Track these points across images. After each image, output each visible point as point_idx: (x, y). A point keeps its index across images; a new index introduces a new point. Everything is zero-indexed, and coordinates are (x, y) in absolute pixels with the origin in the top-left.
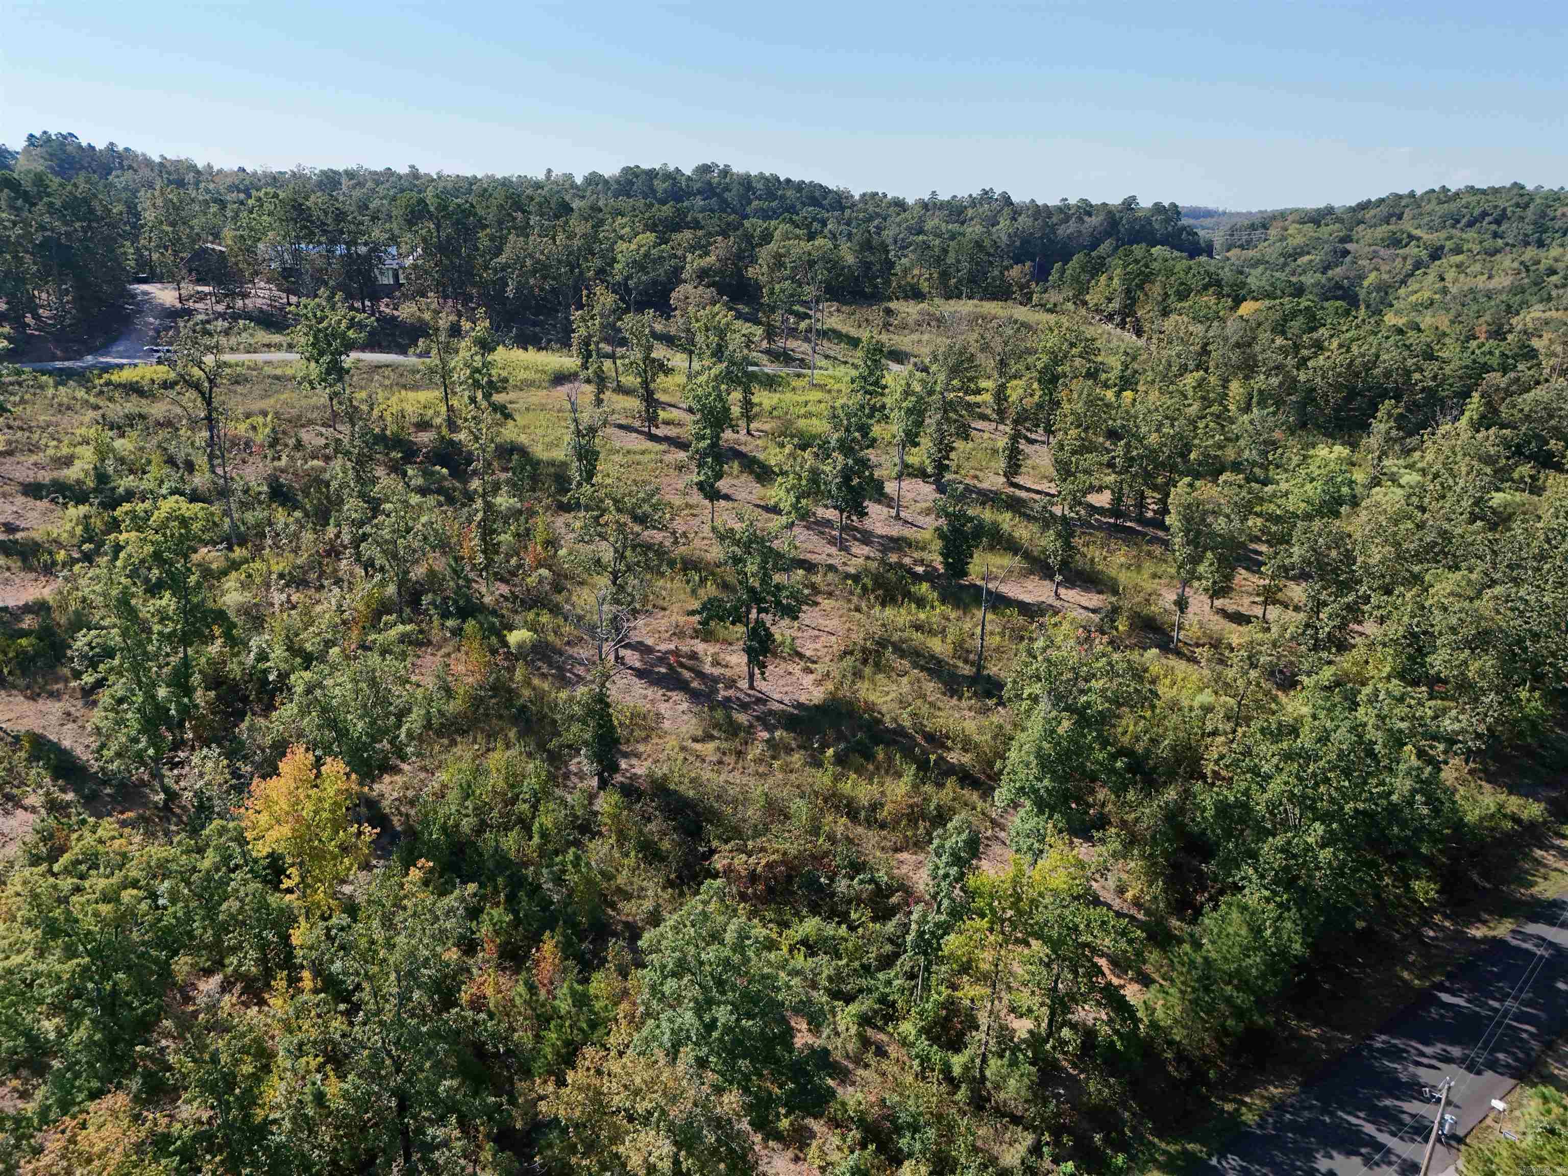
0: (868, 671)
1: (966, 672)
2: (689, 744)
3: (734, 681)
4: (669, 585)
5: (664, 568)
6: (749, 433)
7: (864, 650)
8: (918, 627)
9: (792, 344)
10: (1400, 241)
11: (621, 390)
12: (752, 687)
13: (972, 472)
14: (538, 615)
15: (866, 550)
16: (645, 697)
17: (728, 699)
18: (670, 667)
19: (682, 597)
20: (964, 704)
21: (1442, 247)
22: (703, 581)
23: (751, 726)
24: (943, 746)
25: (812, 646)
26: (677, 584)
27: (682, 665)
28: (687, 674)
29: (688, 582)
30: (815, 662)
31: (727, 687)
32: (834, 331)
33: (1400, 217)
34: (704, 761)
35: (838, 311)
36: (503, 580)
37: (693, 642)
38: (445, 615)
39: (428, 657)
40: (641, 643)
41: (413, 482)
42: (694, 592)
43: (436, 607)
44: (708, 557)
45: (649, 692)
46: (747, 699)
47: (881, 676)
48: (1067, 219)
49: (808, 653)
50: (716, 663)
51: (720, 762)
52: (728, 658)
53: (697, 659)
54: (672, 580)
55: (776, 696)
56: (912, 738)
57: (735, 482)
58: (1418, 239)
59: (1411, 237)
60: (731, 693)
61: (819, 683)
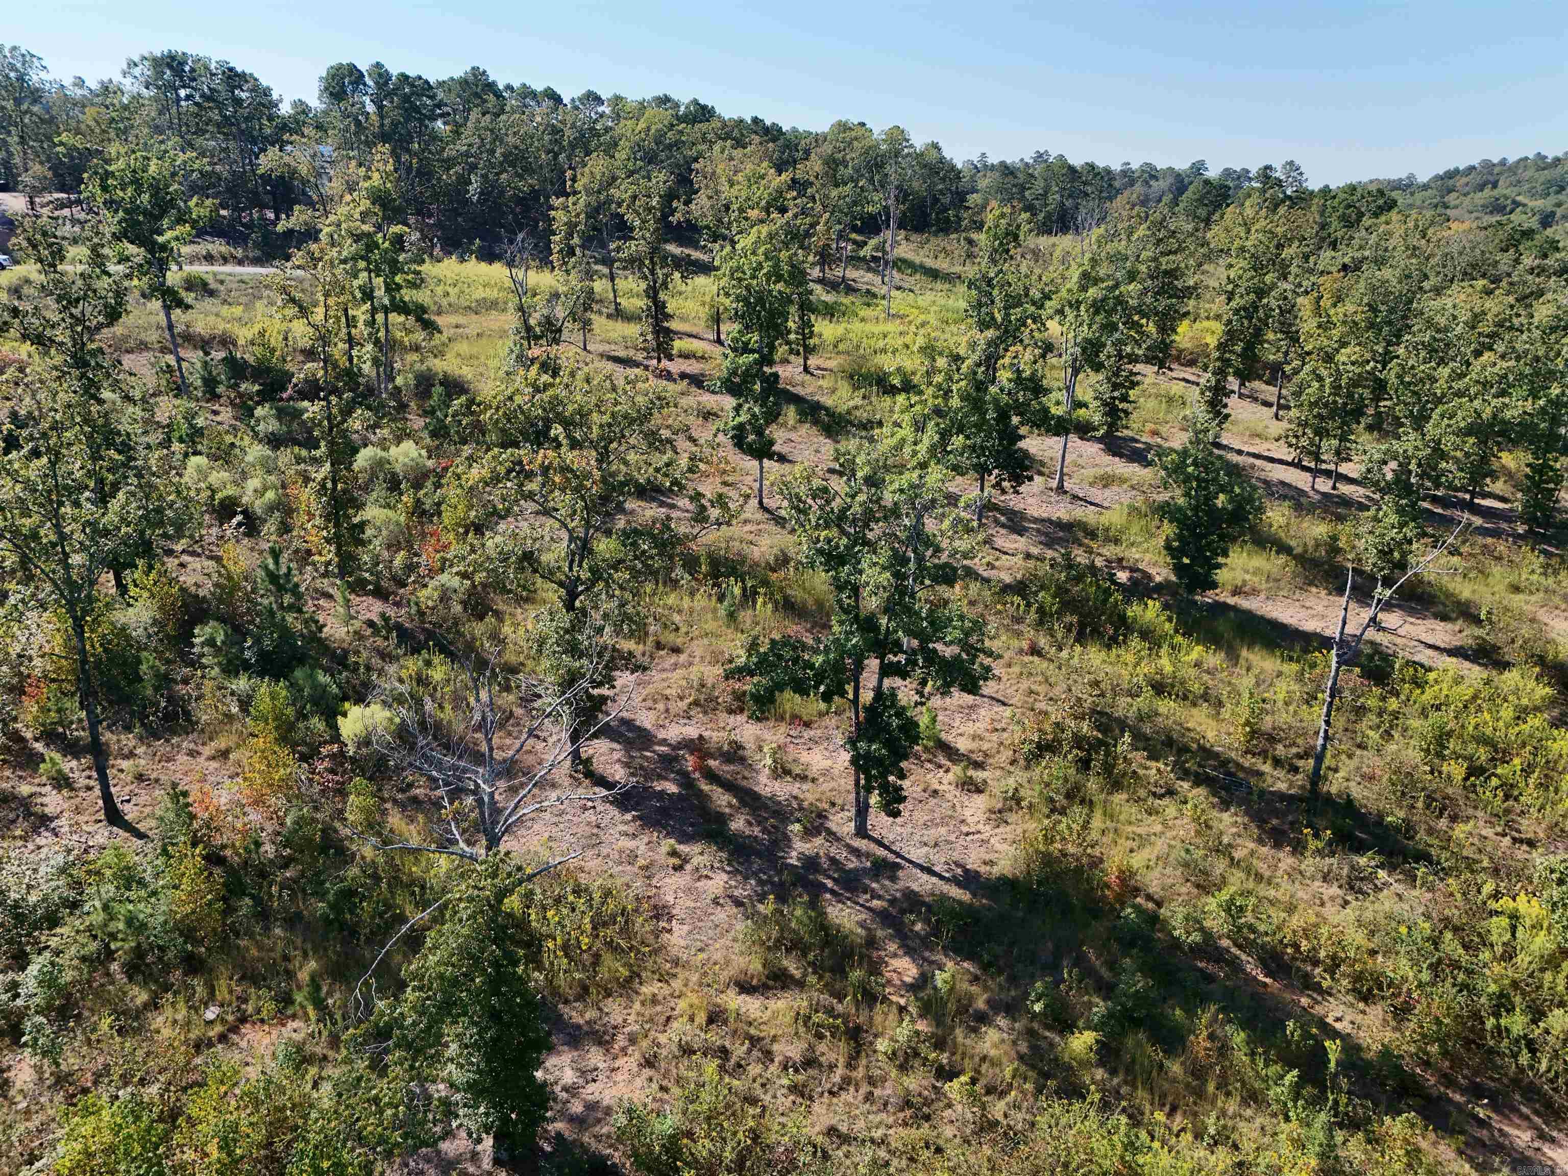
0: (1093, 785)
1: (1282, 786)
2: (734, 1001)
3: (822, 815)
4: (686, 603)
5: (678, 572)
6: (806, 369)
7: (1078, 741)
8: (1160, 688)
9: (851, 273)
10: (1505, 207)
11: (619, 314)
12: (862, 831)
13: (1149, 426)
14: (428, 663)
15: (1020, 543)
16: (632, 857)
17: (811, 863)
18: (686, 781)
19: (710, 625)
20: (1310, 864)
21: (1553, 214)
22: (749, 597)
23: (871, 942)
24: (1308, 985)
25: (970, 728)
26: (701, 601)
27: (712, 777)
28: (722, 800)
29: (721, 598)
30: (979, 766)
31: (810, 832)
32: (904, 261)
33: (1495, 185)
34: (768, 1055)
35: (907, 239)
36: (380, 594)
37: (733, 720)
38: (232, 669)
39: (182, 758)
40: (628, 723)
41: (261, 428)
42: (731, 616)
43: (218, 651)
44: (756, 553)
45: (640, 844)
46: (853, 864)
47: (1119, 798)
48: (1132, 182)
49: (963, 745)
50: (781, 771)
51: (810, 1062)
52: (805, 757)
53: (742, 760)
54: (692, 594)
55: (917, 854)
56: (1235, 965)
57: (793, 436)
58: (1524, 205)
59: (1517, 204)
60: (816, 845)
61: (998, 816)
